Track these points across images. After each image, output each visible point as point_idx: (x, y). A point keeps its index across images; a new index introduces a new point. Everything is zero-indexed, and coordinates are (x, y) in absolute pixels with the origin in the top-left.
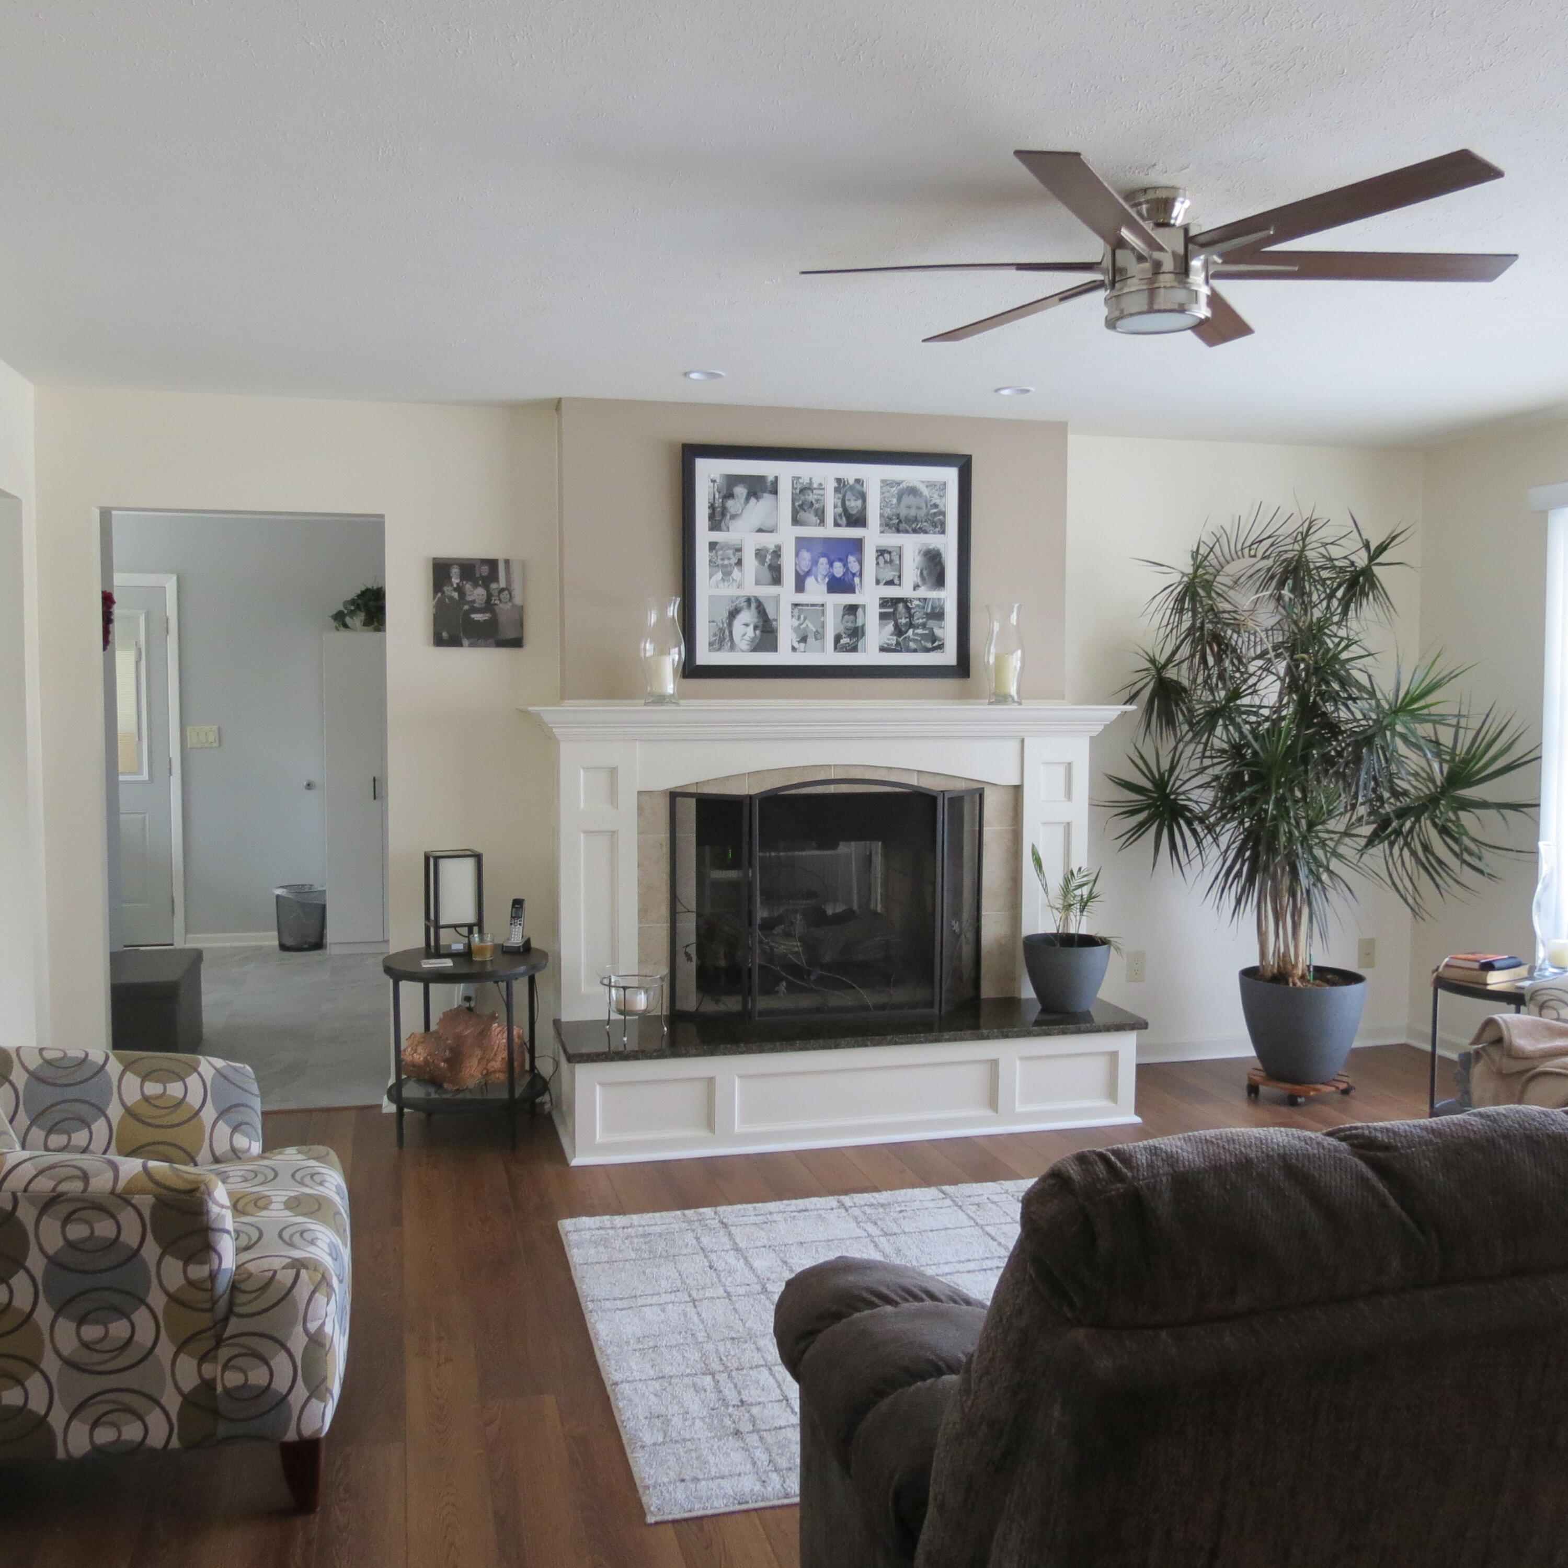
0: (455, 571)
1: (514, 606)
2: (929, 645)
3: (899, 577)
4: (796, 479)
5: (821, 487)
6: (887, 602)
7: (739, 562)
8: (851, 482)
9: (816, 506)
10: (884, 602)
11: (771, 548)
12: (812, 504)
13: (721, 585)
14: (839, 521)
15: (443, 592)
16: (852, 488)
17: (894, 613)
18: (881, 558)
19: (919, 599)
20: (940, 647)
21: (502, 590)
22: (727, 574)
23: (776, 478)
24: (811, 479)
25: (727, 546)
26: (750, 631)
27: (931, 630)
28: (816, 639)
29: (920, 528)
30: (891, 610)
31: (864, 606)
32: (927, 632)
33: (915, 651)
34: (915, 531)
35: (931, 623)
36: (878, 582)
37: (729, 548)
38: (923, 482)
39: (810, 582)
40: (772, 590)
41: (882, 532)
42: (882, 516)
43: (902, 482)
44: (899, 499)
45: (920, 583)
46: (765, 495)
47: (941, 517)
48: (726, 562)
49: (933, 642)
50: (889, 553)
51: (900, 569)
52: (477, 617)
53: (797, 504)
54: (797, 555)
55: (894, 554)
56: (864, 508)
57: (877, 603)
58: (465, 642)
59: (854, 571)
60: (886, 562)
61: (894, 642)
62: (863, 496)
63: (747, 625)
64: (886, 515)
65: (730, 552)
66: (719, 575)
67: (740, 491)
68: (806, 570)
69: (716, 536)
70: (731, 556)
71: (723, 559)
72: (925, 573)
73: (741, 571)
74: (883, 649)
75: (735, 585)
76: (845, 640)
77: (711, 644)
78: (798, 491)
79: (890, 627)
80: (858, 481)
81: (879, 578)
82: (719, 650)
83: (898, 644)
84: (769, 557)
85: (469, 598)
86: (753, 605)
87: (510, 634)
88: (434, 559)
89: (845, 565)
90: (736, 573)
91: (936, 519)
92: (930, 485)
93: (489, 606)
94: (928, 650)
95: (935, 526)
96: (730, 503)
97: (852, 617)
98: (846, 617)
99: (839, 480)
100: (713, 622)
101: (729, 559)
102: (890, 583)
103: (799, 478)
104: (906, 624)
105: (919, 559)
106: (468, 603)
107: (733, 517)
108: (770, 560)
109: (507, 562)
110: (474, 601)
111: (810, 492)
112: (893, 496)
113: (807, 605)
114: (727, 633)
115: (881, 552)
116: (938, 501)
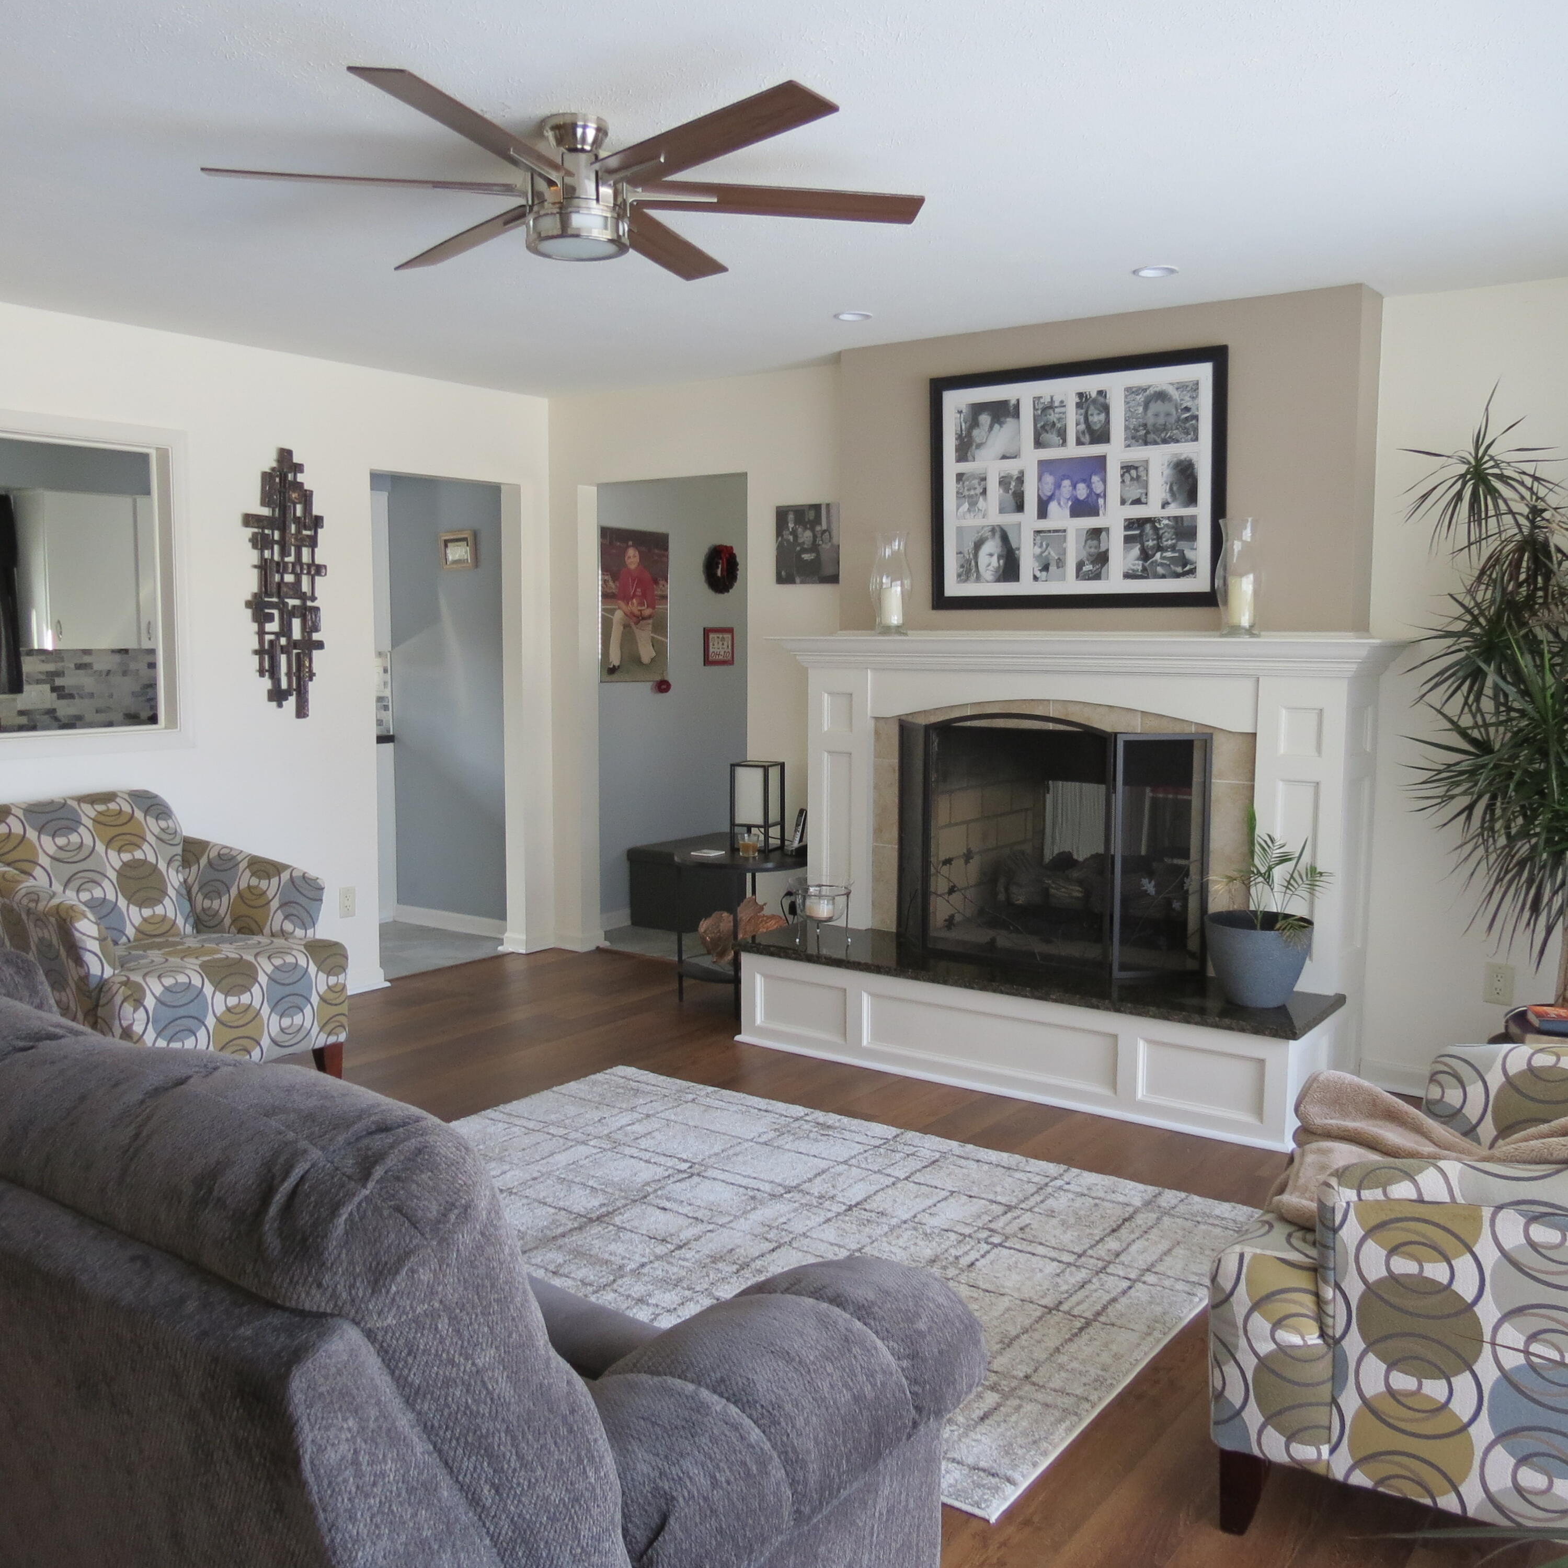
0: (791, 517)
1: (832, 545)
2: (1179, 570)
3: (1146, 494)
4: (1037, 399)
5: (1062, 404)
6: (1133, 523)
7: (984, 492)
8: (1094, 395)
9: (1058, 425)
10: (1130, 524)
11: (1015, 474)
12: (1054, 424)
13: (968, 516)
14: (1083, 439)
15: (782, 536)
16: (1094, 401)
17: (1141, 535)
18: (1127, 475)
19: (1169, 518)
20: (1192, 572)
21: (824, 531)
22: (973, 504)
23: (1018, 401)
24: (1052, 398)
25: (973, 476)
26: (994, 561)
27: (1182, 552)
28: (1058, 567)
29: (1170, 437)
30: (1137, 532)
31: (1107, 530)
32: (1177, 555)
33: (1163, 576)
34: (1165, 441)
35: (1182, 545)
36: (1123, 502)
37: (975, 478)
38: (1172, 384)
39: (1053, 507)
40: (1015, 518)
41: (1129, 446)
42: (1127, 428)
43: (1150, 387)
44: (1146, 407)
45: (1170, 500)
46: (1008, 419)
47: (1194, 422)
48: (972, 492)
49: (1184, 566)
50: (1136, 468)
51: (1146, 485)
52: (806, 557)
53: (1039, 426)
54: (1040, 479)
55: (1141, 469)
56: (1107, 421)
57: (1122, 525)
58: (798, 580)
59: (1098, 492)
60: (1132, 479)
61: (1140, 568)
62: (1106, 409)
63: (991, 555)
64: (1132, 427)
65: (976, 482)
66: (966, 506)
67: (985, 419)
68: (1049, 494)
69: (964, 467)
70: (977, 486)
71: (969, 490)
72: (1175, 488)
73: (985, 500)
74: (1127, 576)
75: (981, 515)
76: (1088, 567)
77: (959, 576)
78: (1039, 412)
79: (1136, 551)
80: (1100, 393)
81: (1124, 497)
82: (966, 581)
83: (1144, 569)
84: (1013, 484)
85: (800, 541)
86: (998, 535)
87: (828, 571)
88: (777, 508)
89: (1089, 486)
90: (981, 503)
91: (1187, 425)
92: (1181, 387)
93: (814, 548)
94: (1177, 576)
95: (1188, 434)
96: (975, 433)
97: (1095, 542)
98: (1089, 542)
99: (1080, 395)
100: (960, 553)
101: (975, 489)
102: (1137, 502)
103: (1040, 398)
104: (1153, 547)
105: (1168, 472)
106: (799, 544)
107: (979, 446)
108: (1015, 486)
109: (828, 505)
110: (804, 543)
111: (1051, 411)
112: (1139, 405)
113: (1049, 531)
114: (973, 563)
115: (1127, 468)
116: (1189, 404)
